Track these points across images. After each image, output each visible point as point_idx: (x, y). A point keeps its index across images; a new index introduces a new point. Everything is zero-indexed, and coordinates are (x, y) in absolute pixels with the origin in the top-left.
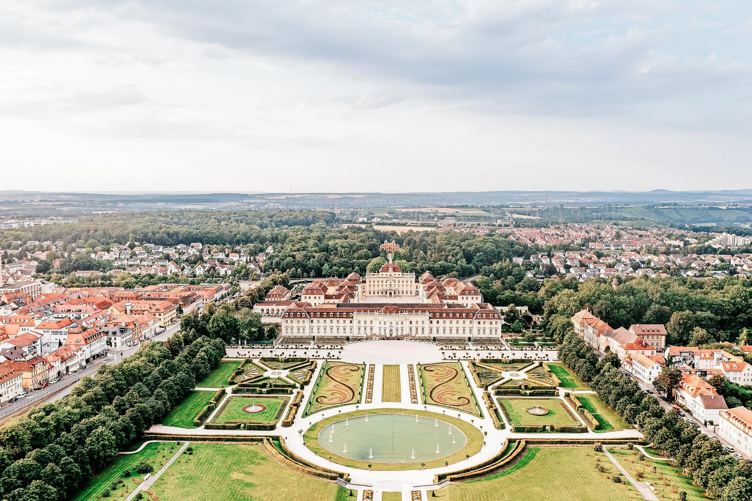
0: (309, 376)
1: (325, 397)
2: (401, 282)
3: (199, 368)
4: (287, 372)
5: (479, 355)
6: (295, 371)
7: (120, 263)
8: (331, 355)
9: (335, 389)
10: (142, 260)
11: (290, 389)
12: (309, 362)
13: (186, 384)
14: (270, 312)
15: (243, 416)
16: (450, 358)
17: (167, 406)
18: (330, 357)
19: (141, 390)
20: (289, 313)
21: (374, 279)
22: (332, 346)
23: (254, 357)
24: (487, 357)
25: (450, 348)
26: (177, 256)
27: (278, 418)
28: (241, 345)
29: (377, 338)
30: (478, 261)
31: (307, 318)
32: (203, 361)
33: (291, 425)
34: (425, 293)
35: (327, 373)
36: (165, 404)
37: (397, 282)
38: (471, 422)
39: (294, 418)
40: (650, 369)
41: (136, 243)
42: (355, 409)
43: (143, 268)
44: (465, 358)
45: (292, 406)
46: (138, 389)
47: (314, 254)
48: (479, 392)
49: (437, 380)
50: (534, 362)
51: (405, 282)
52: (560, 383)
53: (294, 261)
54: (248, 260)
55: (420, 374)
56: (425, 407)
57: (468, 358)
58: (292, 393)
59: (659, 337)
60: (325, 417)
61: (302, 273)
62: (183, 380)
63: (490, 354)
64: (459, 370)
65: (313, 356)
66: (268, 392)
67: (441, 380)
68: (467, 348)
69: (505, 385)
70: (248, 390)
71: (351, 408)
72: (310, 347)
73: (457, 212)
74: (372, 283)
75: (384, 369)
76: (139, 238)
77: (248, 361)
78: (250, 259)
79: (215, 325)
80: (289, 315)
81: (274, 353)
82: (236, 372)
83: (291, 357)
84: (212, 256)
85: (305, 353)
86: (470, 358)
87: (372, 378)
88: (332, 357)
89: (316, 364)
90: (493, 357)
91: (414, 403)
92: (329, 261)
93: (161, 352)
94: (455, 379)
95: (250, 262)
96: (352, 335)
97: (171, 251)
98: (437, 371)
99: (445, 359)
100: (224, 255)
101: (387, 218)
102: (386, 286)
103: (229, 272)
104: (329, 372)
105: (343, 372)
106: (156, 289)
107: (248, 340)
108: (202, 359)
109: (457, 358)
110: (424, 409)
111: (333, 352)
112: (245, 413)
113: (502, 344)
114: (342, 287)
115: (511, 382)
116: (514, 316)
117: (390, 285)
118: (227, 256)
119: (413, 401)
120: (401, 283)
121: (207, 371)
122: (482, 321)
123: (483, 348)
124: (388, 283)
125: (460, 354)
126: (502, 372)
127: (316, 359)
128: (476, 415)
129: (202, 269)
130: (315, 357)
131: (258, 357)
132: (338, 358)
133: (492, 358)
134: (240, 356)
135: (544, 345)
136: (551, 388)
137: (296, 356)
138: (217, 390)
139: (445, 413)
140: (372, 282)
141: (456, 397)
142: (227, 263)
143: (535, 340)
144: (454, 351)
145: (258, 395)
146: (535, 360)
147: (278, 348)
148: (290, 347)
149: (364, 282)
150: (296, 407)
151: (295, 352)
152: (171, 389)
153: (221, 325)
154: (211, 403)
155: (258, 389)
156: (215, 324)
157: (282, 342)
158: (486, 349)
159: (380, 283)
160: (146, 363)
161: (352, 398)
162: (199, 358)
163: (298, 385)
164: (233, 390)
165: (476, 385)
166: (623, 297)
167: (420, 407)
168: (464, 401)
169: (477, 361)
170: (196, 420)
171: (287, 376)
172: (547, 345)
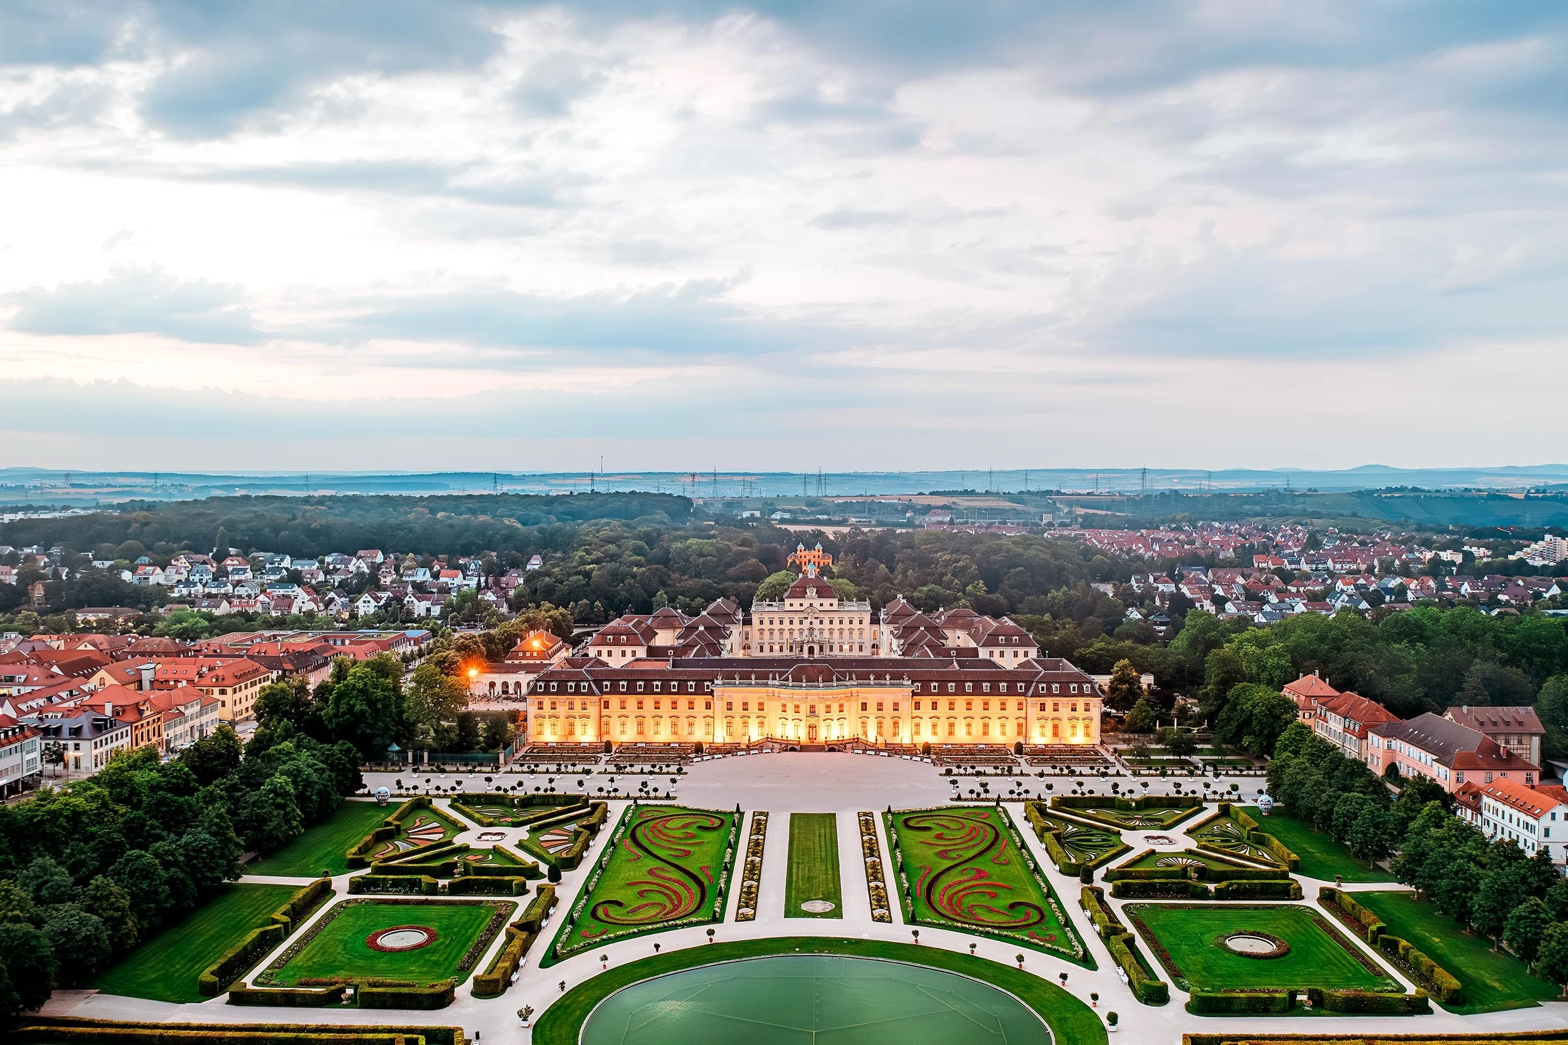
0: (579, 845)
1: (620, 904)
2: (836, 621)
3: (263, 820)
4: (523, 833)
5: (1049, 787)
6: (544, 831)
7: (185, 591)
8: (650, 788)
9: (649, 878)
10: (238, 583)
11: (517, 879)
12: (586, 805)
13: (206, 865)
14: (511, 690)
15: (361, 963)
16: (974, 796)
17: (124, 929)
18: (647, 793)
19: (46, 882)
20: (547, 683)
21: (771, 615)
22: (654, 766)
23: (441, 792)
24: (1074, 792)
25: (970, 771)
26: (321, 577)
27: (464, 970)
28: (414, 763)
29: (777, 746)
30: (1012, 587)
31: (593, 694)
32: (279, 800)
33: (503, 991)
34: (895, 642)
35: (633, 836)
36: (116, 923)
37: (826, 621)
38: (1058, 982)
39: (516, 967)
40: (1546, 821)
41: (232, 550)
42: (705, 940)
43: (236, 601)
44: (1015, 796)
45: (515, 930)
46: (38, 877)
47: (635, 569)
48: (1069, 890)
49: (943, 854)
50: (1205, 805)
51: (846, 621)
52: (1295, 862)
53: (588, 584)
54: (483, 585)
55: (895, 837)
56: (916, 933)
57: (1024, 796)
58: (522, 891)
59: (1525, 739)
60: (611, 964)
61: (605, 611)
62: (198, 851)
63: (1080, 784)
64: (1000, 828)
65: (601, 790)
66: (454, 889)
67: (953, 855)
68: (1016, 770)
69: (1141, 868)
70: (396, 884)
71: (692, 938)
72: (595, 769)
73: (954, 503)
74: (766, 625)
75: (792, 825)
76: (242, 540)
77: (421, 804)
78: (486, 582)
79: (341, 710)
80: (547, 687)
81: (494, 784)
82: (377, 833)
83: (541, 792)
84: (401, 576)
85: (581, 783)
86: (1029, 796)
87: (757, 848)
88: (652, 794)
89: (606, 811)
90: (1091, 792)
91: (881, 919)
92: (669, 586)
93: (164, 776)
94: (993, 853)
95: (487, 587)
96: (709, 739)
97: (308, 567)
98: (940, 831)
99: (959, 798)
100: (428, 574)
101: (803, 512)
102: (801, 631)
103: (436, 611)
104: (639, 833)
105: (678, 833)
106: (246, 640)
107: (432, 751)
108: (277, 795)
109: (992, 795)
110: (910, 939)
111: (653, 782)
112: (371, 952)
113: (1106, 761)
114: (691, 629)
115: (1153, 858)
116: (1129, 690)
117: (811, 630)
118: (436, 576)
119: (877, 913)
120: (836, 625)
121: (292, 828)
122: (1049, 702)
123: (1057, 771)
124: (806, 624)
125: (1000, 786)
126: (1122, 831)
127: (608, 798)
128: (1071, 959)
129: (373, 603)
130: (604, 794)
131: (450, 792)
132: (668, 797)
133: (1088, 795)
134: (403, 792)
135: (1221, 762)
136: (1275, 876)
137: (553, 789)
138: (307, 882)
139: (978, 953)
140: (766, 622)
141: (1004, 901)
142: (435, 590)
143: (1193, 751)
144: (984, 779)
145: (424, 898)
146: (1205, 799)
147: (511, 772)
148: (542, 768)
149: (747, 622)
150: (524, 935)
151: (551, 781)
152: (145, 878)
153: (358, 708)
154: (275, 922)
155: (426, 879)
156: (343, 707)
157: (524, 757)
158: (1066, 771)
159: (786, 625)
160: (104, 804)
161: (698, 908)
162: (270, 791)
163: (544, 868)
164: (351, 883)
165: (1057, 868)
166: (1397, 646)
167: (898, 932)
168: (1028, 914)
169: (1049, 803)
170: (207, 976)
171: (521, 845)
172: (1229, 762)
